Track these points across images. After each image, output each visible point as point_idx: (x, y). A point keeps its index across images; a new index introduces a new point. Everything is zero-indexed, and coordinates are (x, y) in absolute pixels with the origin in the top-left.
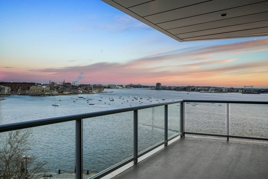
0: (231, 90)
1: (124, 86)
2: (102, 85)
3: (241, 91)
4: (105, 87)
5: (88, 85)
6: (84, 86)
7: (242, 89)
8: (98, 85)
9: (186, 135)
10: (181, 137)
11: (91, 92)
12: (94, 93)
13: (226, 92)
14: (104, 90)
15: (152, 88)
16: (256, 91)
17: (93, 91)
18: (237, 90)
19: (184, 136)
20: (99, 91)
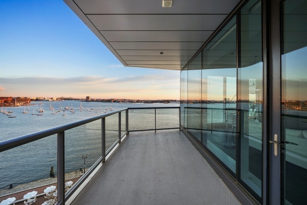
0: (138, 101)
1: (55, 99)
2: (28, 98)
3: (143, 102)
4: (32, 100)
5: (8, 97)
6: (2, 99)
7: (144, 101)
8: (23, 98)
9: (130, 133)
10: (127, 134)
11: (13, 105)
12: (18, 106)
13: (135, 103)
14: (31, 102)
15: (82, 100)
16: (151, 102)
17: (16, 103)
18: (141, 101)
19: (129, 133)
20: (24, 103)
